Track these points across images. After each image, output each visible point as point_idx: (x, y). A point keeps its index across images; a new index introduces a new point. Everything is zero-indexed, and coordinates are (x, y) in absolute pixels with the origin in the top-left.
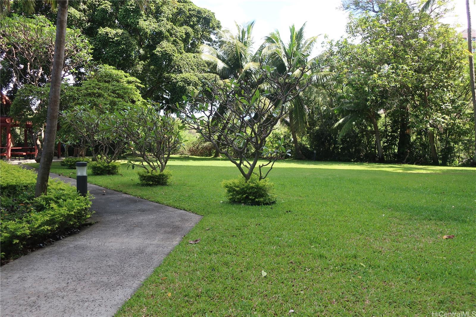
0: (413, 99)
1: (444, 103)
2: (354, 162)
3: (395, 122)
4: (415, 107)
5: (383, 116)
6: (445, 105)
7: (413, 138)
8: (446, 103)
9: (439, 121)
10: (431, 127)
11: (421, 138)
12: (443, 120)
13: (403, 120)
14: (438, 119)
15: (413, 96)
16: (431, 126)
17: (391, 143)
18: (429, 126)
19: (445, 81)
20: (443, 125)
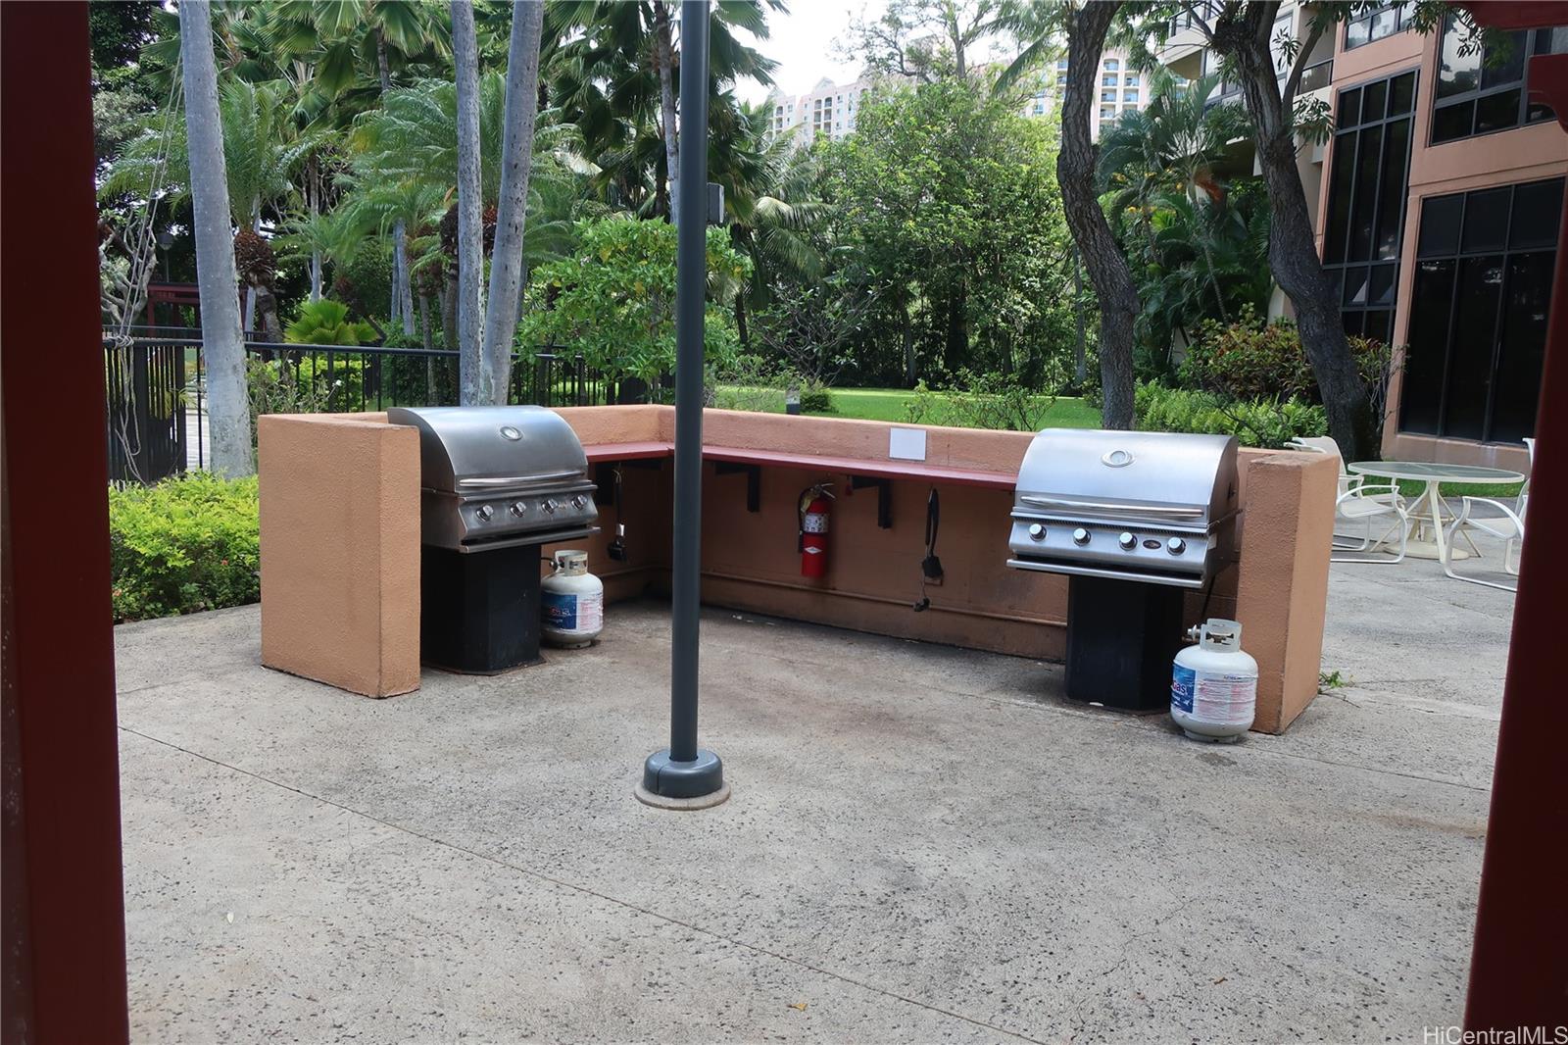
0: (973, 266)
1: (1028, 277)
2: (863, 386)
3: (938, 310)
4: (977, 279)
5: (917, 292)
6: (1031, 279)
7: (973, 341)
8: (1031, 277)
9: (1016, 311)
10: (1003, 321)
11: (988, 343)
12: (1023, 310)
13: (954, 304)
14: (1015, 307)
15: (974, 259)
16: (1004, 319)
17: (931, 349)
18: (999, 320)
19: (1029, 236)
20: (1023, 318)
